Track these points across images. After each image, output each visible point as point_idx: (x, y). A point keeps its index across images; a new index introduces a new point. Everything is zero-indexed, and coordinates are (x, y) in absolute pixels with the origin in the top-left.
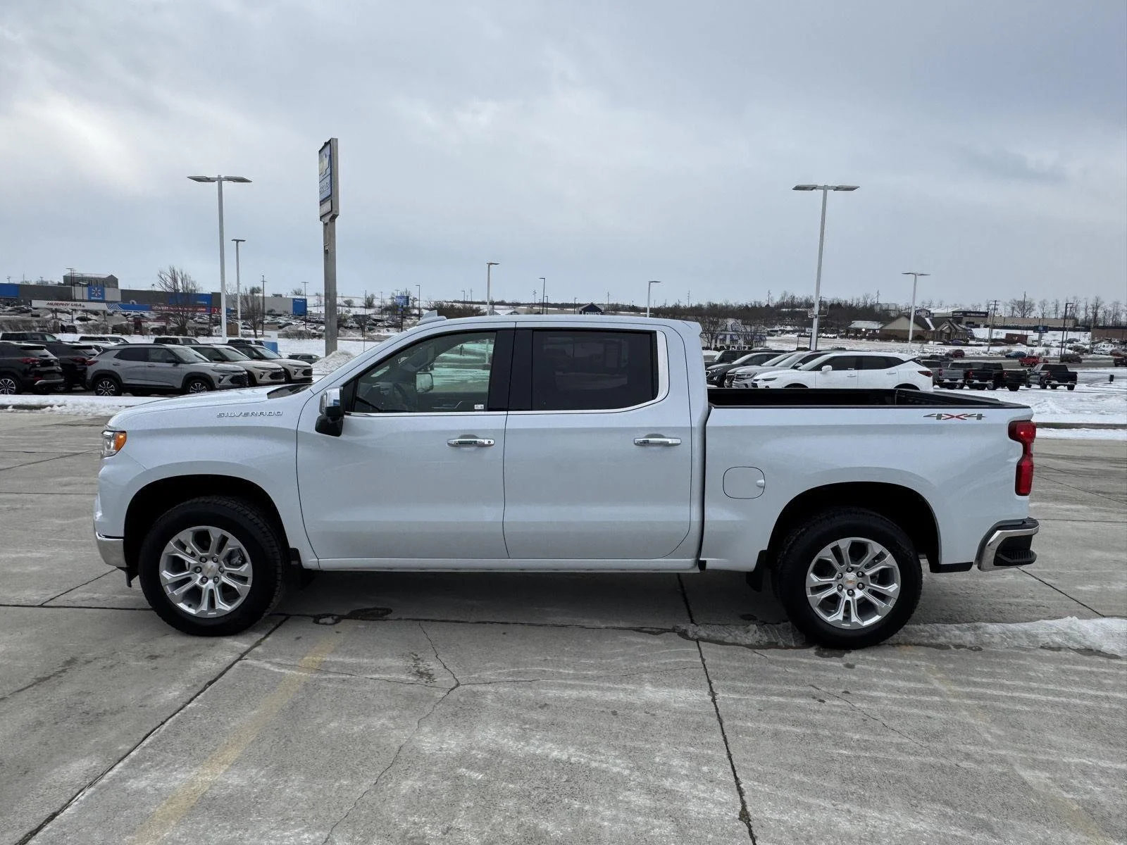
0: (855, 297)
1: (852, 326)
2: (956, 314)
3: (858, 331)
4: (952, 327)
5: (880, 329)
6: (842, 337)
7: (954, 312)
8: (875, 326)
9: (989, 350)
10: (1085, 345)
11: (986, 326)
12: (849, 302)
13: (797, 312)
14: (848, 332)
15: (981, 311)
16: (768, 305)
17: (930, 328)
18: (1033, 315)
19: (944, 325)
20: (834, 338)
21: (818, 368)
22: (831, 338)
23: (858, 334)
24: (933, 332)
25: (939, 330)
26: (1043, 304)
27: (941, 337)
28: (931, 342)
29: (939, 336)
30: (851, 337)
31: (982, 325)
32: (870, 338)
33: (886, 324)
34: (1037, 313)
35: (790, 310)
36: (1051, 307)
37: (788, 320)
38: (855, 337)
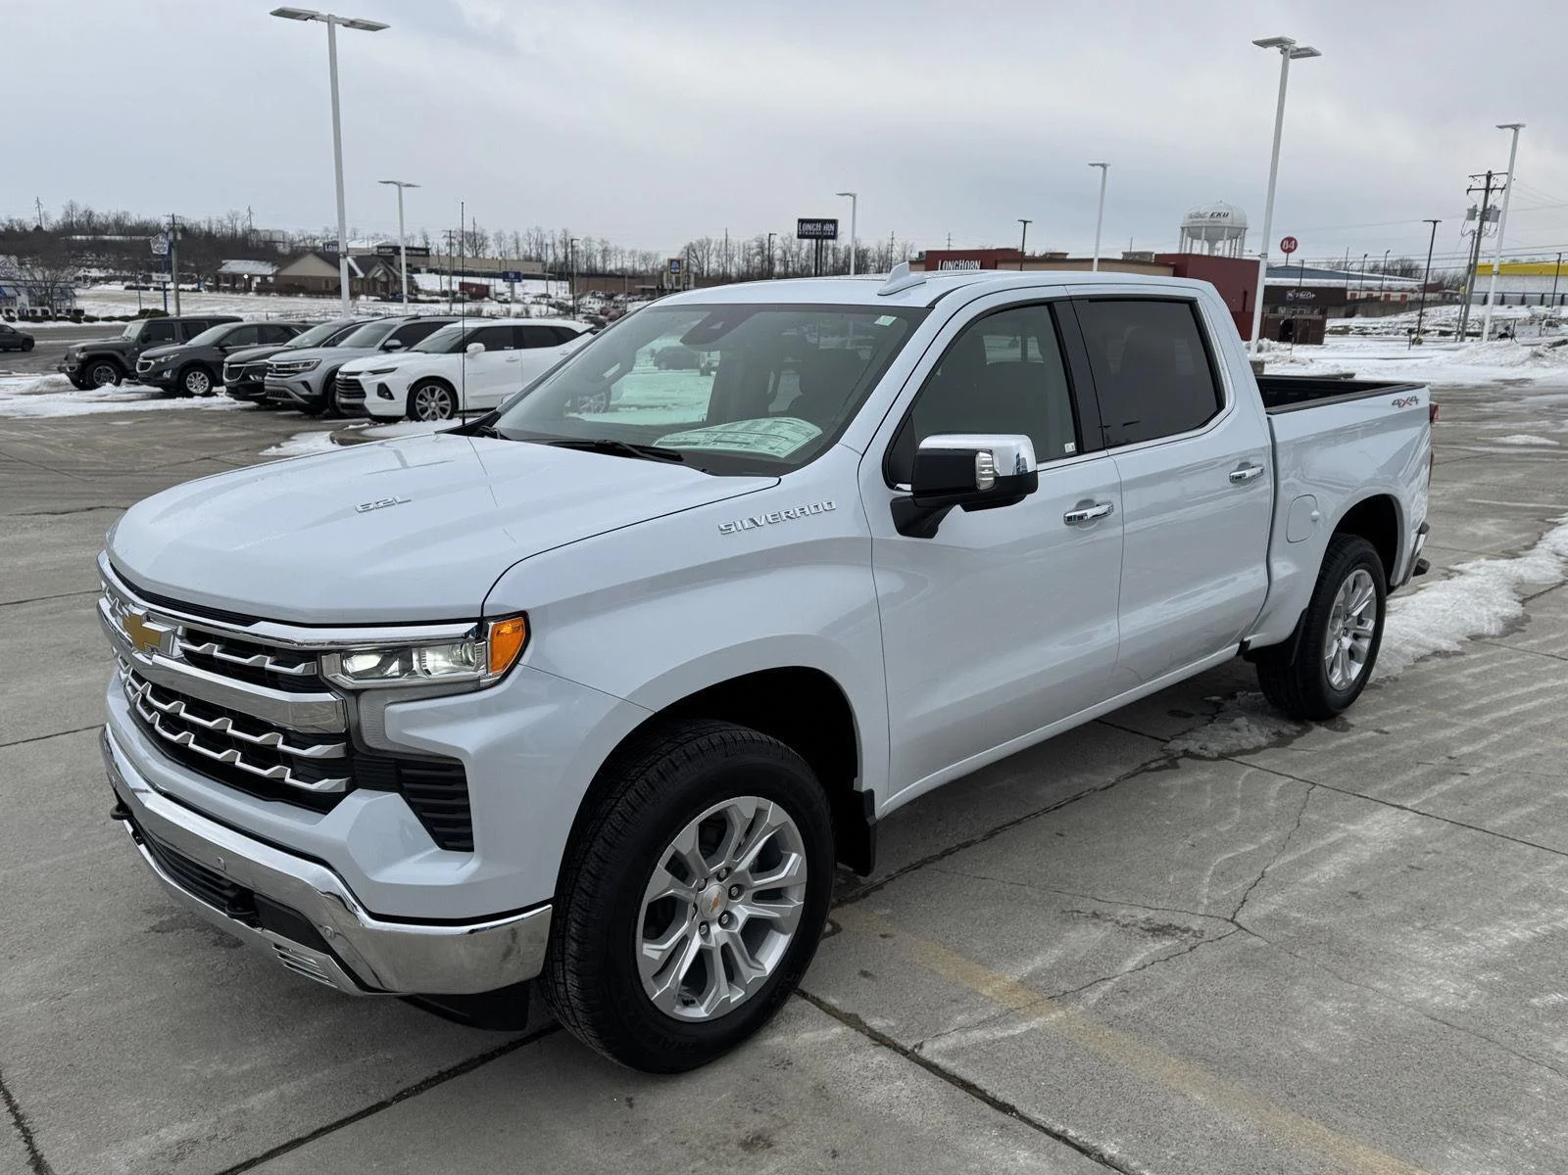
0: (214, 218)
1: (224, 269)
2: (383, 250)
3: (235, 278)
4: (389, 273)
5: (275, 276)
6: (210, 289)
7: (379, 247)
8: (267, 269)
9: (451, 310)
10: (567, 300)
11: (430, 271)
12: (205, 227)
13: (105, 242)
14: (217, 280)
15: (416, 246)
16: (38, 228)
17: (356, 274)
18: (489, 254)
19: (376, 268)
20: (194, 290)
21: (460, 347)
22: (188, 291)
23: (237, 284)
24: (362, 279)
25: (370, 277)
26: (499, 238)
27: (375, 289)
28: (363, 297)
29: (371, 287)
30: (225, 290)
31: (423, 270)
32: (260, 290)
33: (282, 267)
34: (492, 252)
35: (90, 238)
36: (510, 244)
37: (90, 256)
38: (234, 290)
